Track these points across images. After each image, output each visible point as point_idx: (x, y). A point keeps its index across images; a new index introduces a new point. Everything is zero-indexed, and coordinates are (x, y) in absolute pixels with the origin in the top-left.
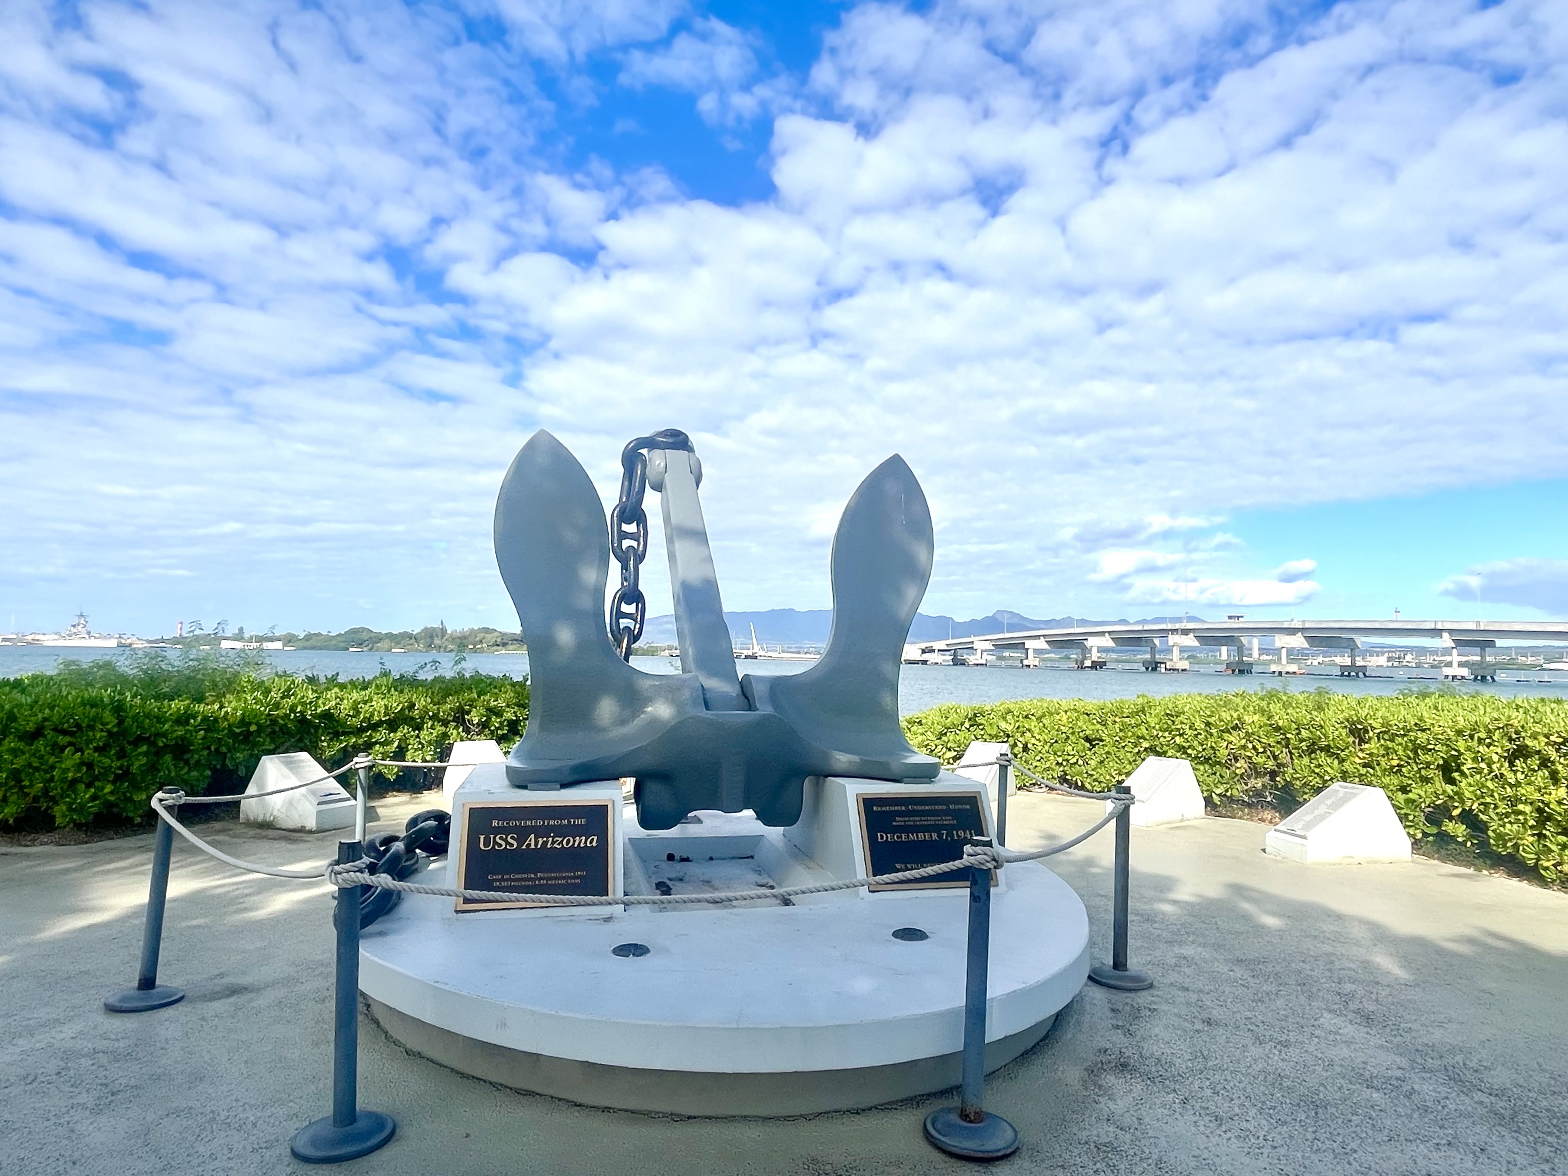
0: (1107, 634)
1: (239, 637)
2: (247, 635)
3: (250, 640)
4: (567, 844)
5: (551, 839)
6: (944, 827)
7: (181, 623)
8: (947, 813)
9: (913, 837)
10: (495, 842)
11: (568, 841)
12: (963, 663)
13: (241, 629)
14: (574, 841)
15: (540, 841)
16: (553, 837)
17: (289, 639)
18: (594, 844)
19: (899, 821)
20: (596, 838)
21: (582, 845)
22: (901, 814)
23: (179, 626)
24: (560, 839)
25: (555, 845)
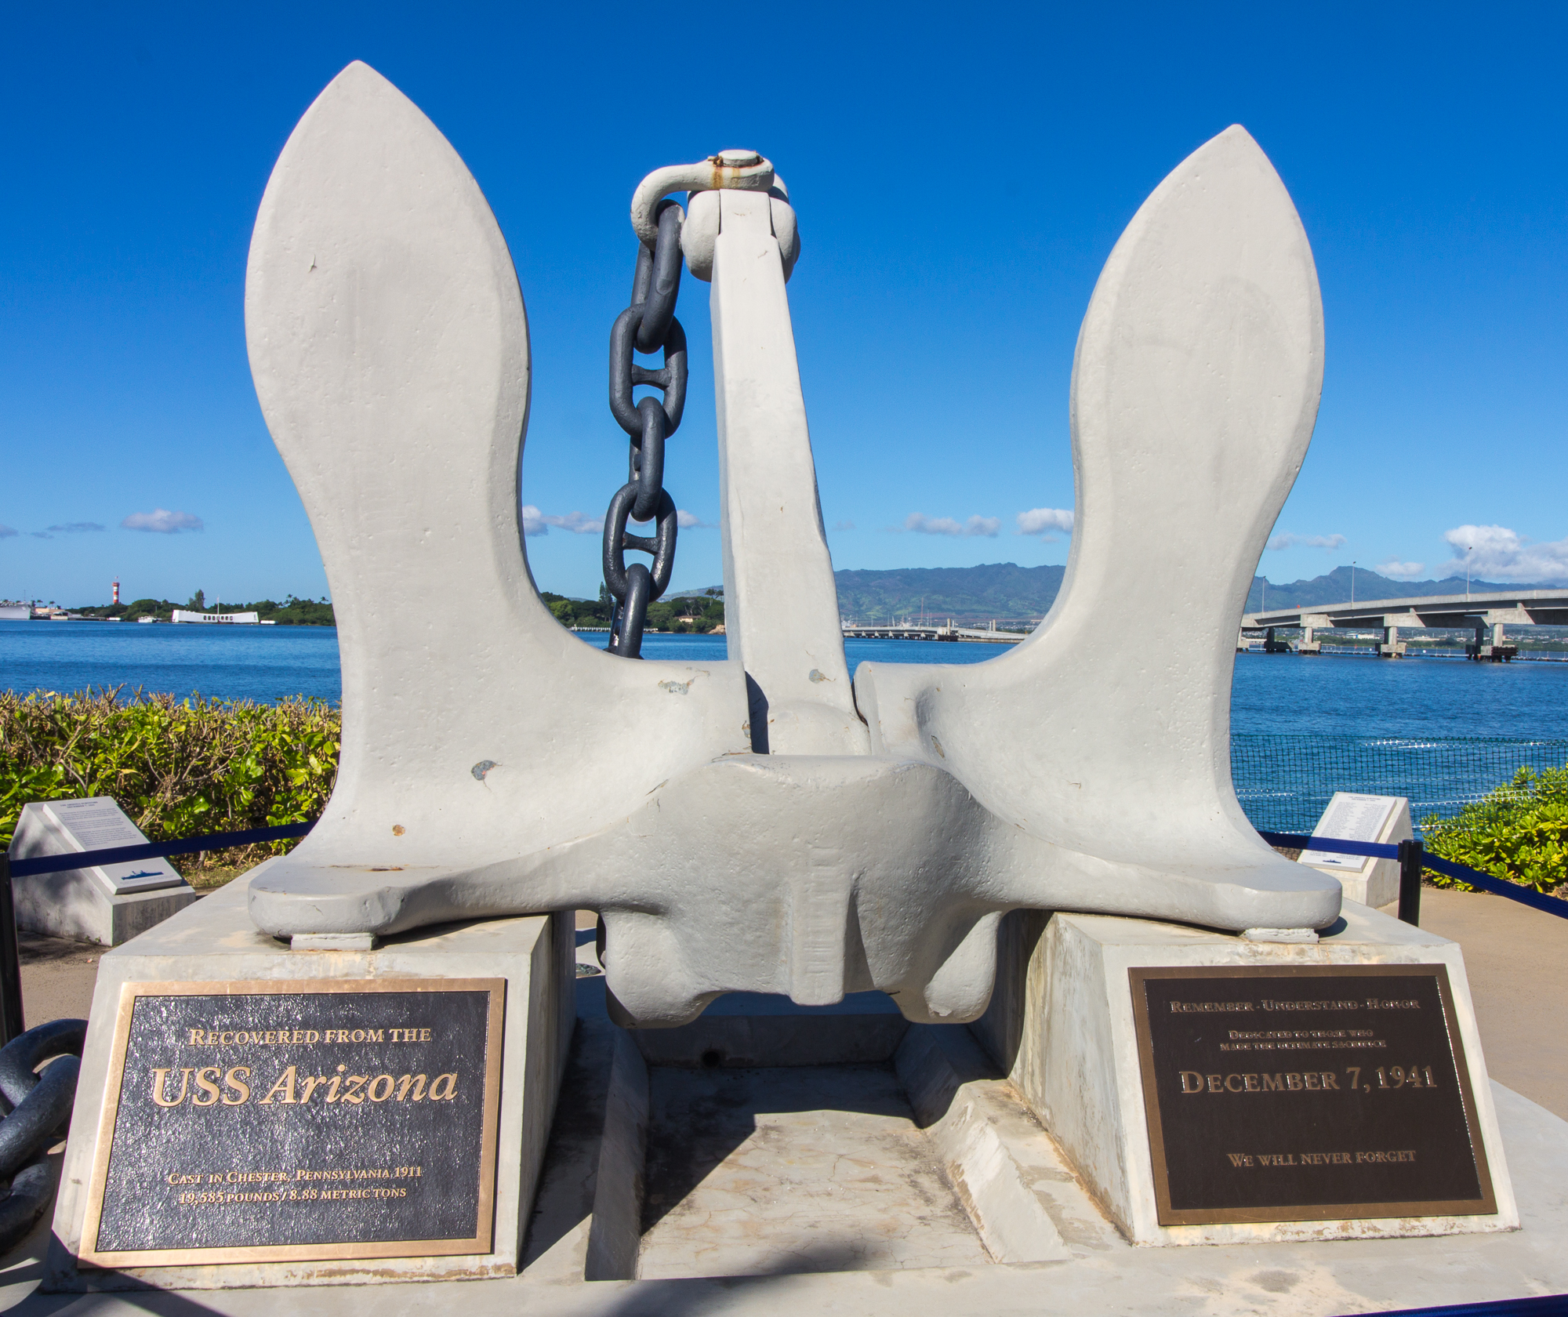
0: (1412, 610)
1: (196, 606)
2: (207, 605)
3: (213, 610)
4: (378, 1094)
5: (336, 1080)
6: (1352, 1057)
7: (118, 585)
8: (1360, 1019)
9: (1272, 1083)
10: (192, 1088)
11: (382, 1086)
12: (1282, 648)
13: (200, 595)
14: (397, 1088)
15: (311, 1083)
16: (345, 1075)
17: (266, 609)
18: (449, 1095)
19: (1238, 1040)
20: (452, 1078)
21: (417, 1097)
22: (1241, 1022)
23: (115, 588)
24: (361, 1080)
25: (347, 1096)
